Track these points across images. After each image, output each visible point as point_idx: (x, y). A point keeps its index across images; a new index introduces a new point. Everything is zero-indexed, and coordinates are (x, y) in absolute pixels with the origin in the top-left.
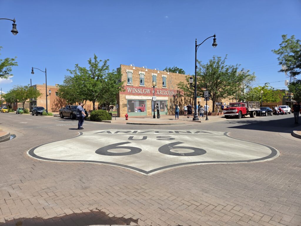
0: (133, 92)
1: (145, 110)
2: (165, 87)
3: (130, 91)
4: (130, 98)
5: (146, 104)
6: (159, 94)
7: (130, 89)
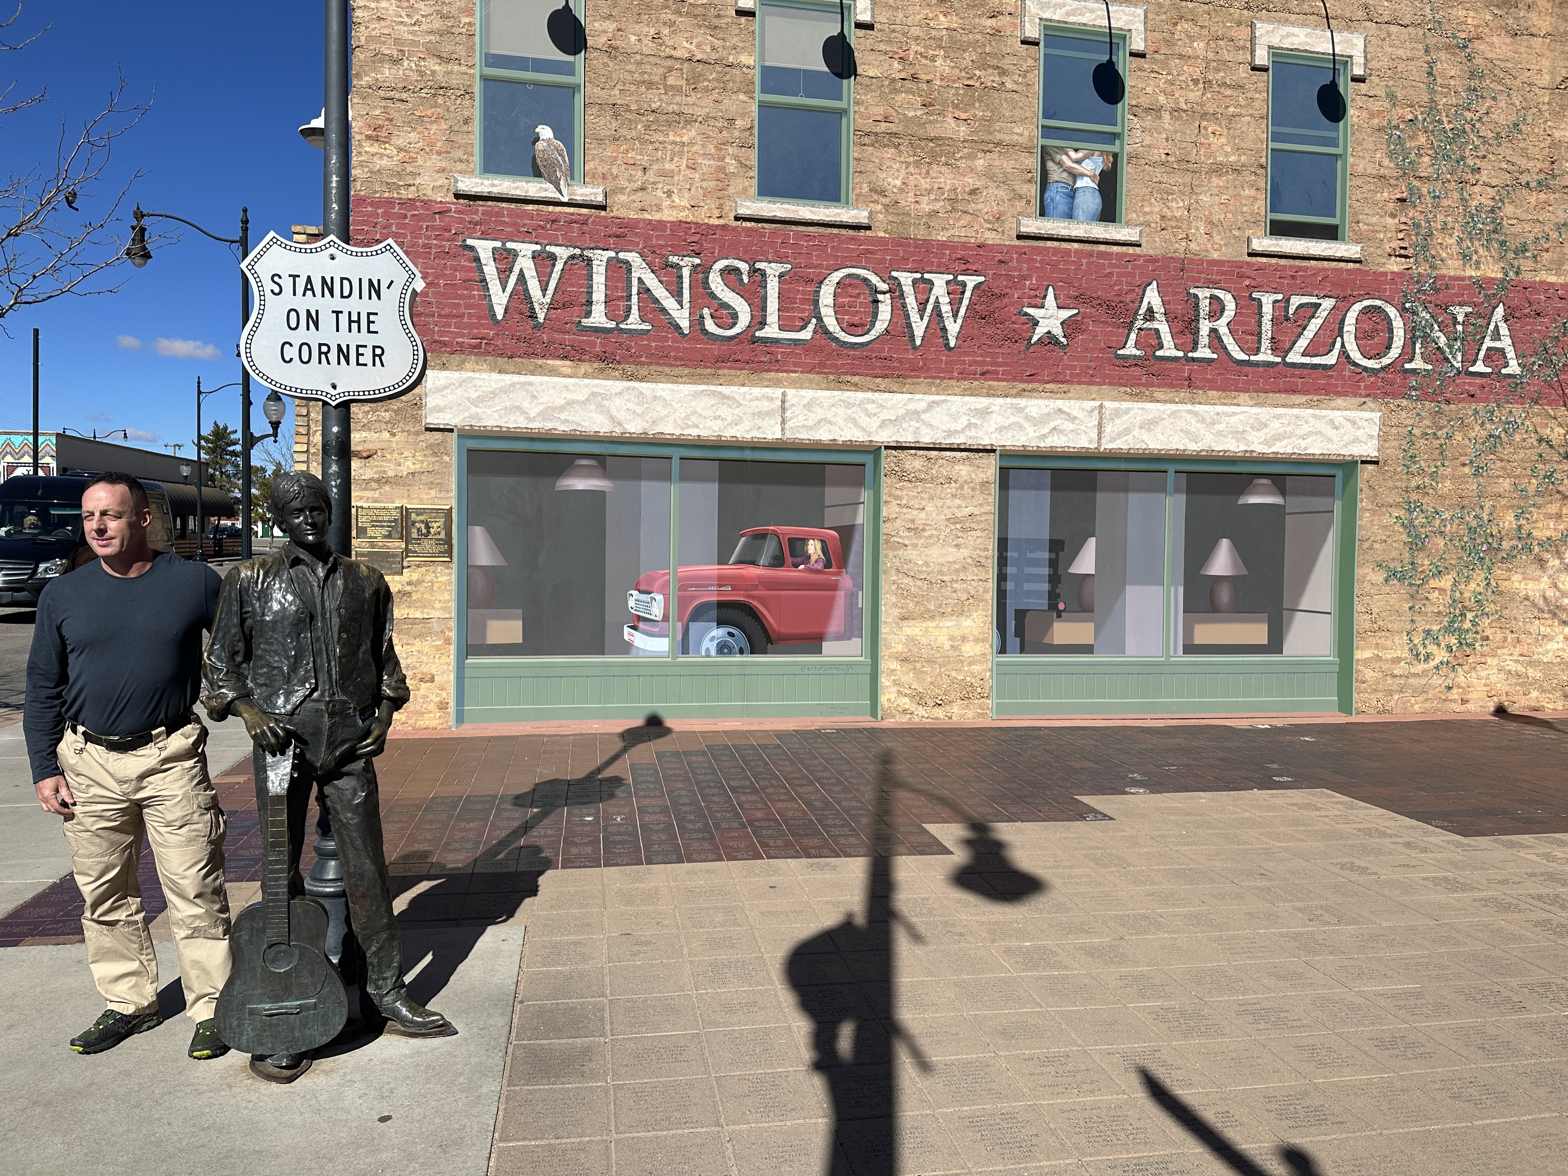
0: (598, 317)
1: (836, 624)
2: (1330, 233)
3: (521, 294)
4: (515, 422)
5: (862, 517)
6: (1169, 350)
7: (525, 264)
